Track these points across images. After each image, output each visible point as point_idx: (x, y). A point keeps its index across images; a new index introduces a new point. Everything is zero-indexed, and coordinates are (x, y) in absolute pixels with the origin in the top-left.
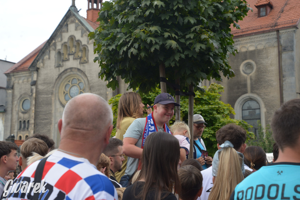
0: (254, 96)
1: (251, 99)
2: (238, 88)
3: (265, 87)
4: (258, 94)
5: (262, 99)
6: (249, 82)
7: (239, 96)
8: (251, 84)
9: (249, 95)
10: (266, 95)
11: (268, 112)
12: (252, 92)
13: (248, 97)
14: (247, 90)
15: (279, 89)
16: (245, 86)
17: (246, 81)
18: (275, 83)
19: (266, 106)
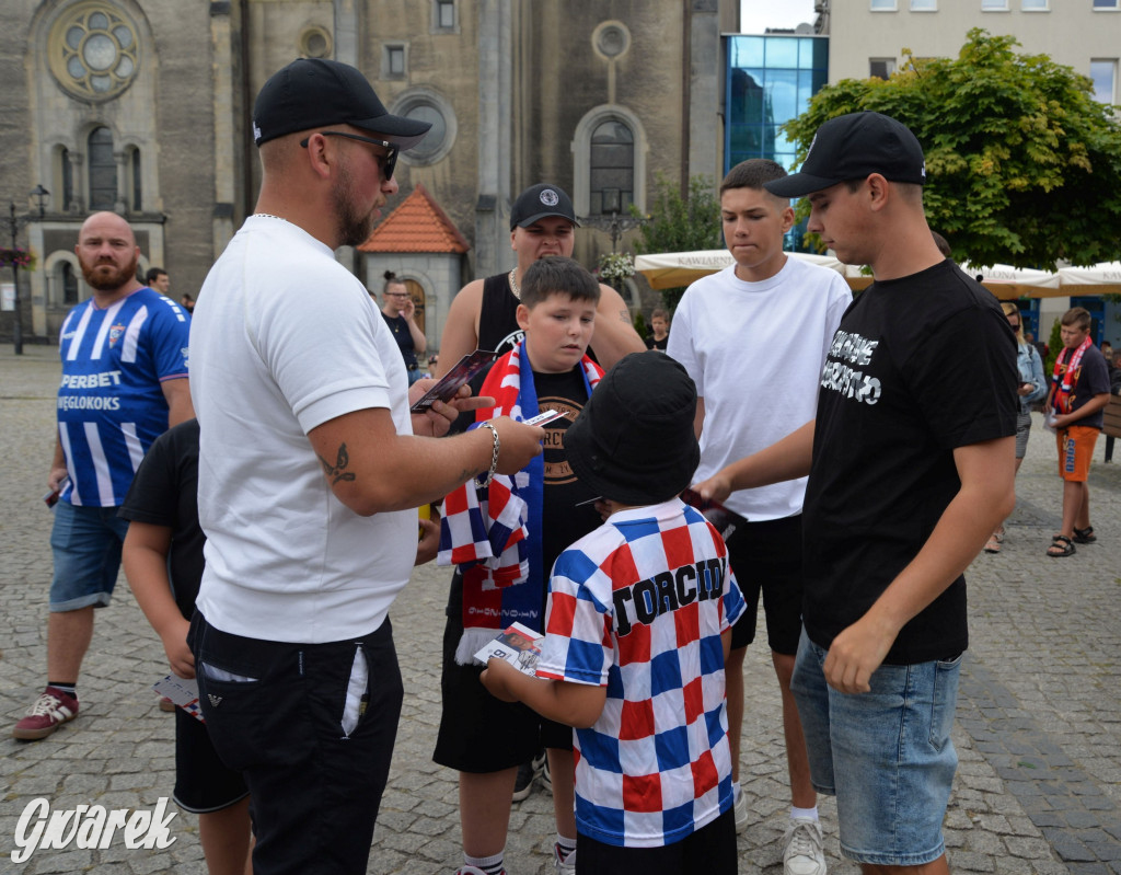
0: (624, 111)
1: (613, 118)
2: (586, 89)
3: (648, 91)
4: (633, 109)
5: (642, 120)
6: (612, 77)
7: (587, 109)
8: (618, 83)
9: (611, 108)
10: (652, 113)
11: (653, 154)
12: (618, 101)
13: (608, 114)
14: (607, 96)
15: (681, 99)
16: (603, 84)
17: (604, 72)
18: (673, 84)
19: (651, 138)
